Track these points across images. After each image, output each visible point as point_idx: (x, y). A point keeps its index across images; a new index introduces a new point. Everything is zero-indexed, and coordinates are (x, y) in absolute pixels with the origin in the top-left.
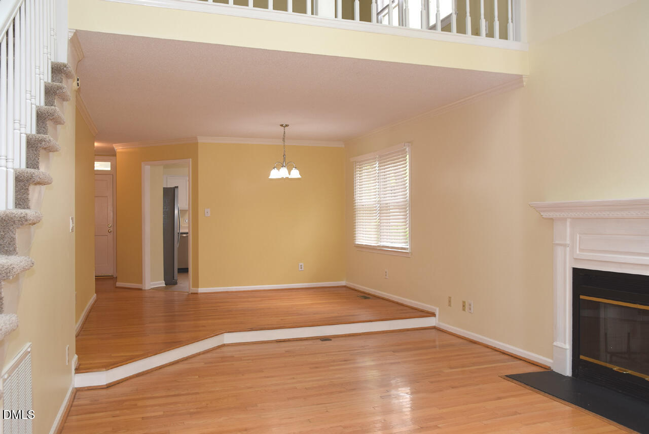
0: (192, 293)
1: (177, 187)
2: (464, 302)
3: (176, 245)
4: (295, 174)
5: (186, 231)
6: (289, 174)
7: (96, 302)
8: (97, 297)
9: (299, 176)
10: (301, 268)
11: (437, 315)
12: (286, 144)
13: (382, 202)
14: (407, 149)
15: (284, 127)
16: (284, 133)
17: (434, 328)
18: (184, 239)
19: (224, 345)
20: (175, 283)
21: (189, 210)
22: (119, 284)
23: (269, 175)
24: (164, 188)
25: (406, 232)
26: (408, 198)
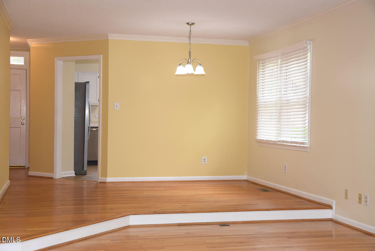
0: (100, 183)
1: (88, 82)
2: (360, 195)
3: (87, 138)
4: (200, 70)
5: (96, 125)
6: (195, 70)
7: (9, 187)
8: (10, 184)
9: (203, 73)
10: (204, 161)
11: (334, 207)
12: (191, 42)
13: (283, 99)
14: (309, 47)
15: (190, 25)
16: (190, 31)
17: (331, 220)
18: (94, 132)
19: (129, 227)
20: (85, 174)
21: (99, 105)
22: (31, 173)
23: (175, 71)
24: (75, 83)
25: (305, 127)
26: (308, 94)
